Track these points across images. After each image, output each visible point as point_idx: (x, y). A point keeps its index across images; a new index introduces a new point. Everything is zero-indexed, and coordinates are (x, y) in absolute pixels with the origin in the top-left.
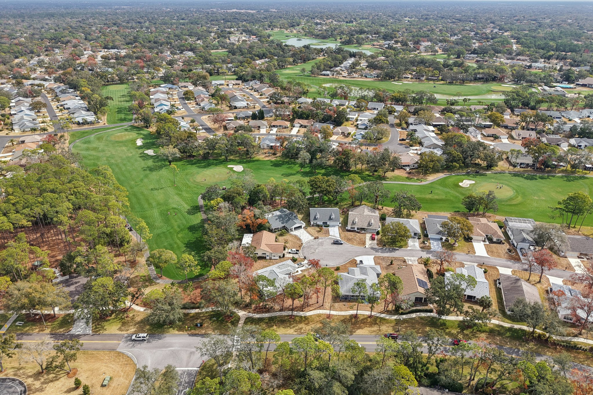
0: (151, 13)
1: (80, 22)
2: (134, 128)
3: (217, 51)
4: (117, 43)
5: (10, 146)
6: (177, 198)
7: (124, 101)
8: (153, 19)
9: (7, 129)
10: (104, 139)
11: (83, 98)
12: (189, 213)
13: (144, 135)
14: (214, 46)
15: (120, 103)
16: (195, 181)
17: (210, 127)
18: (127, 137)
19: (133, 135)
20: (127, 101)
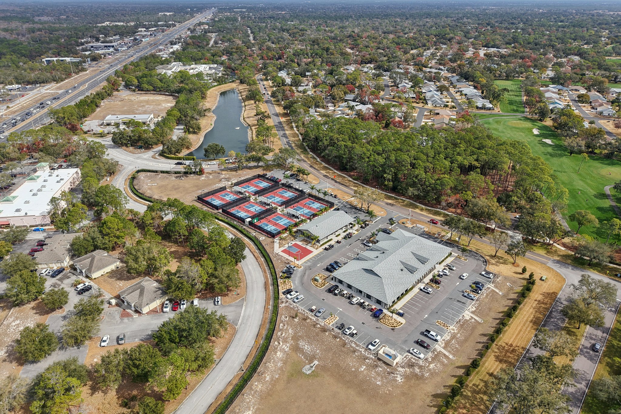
0: (524, 14)
1: (455, 21)
2: (526, 119)
3: (610, 58)
4: (497, 42)
5: (428, 115)
6: (581, 183)
7: (513, 95)
8: (527, 21)
9: (423, 102)
10: (502, 123)
11: (475, 87)
12: (595, 196)
13: (538, 126)
14: (607, 53)
15: (510, 97)
16: (599, 174)
17: (611, 131)
18: (523, 126)
19: (528, 124)
20: (516, 96)
